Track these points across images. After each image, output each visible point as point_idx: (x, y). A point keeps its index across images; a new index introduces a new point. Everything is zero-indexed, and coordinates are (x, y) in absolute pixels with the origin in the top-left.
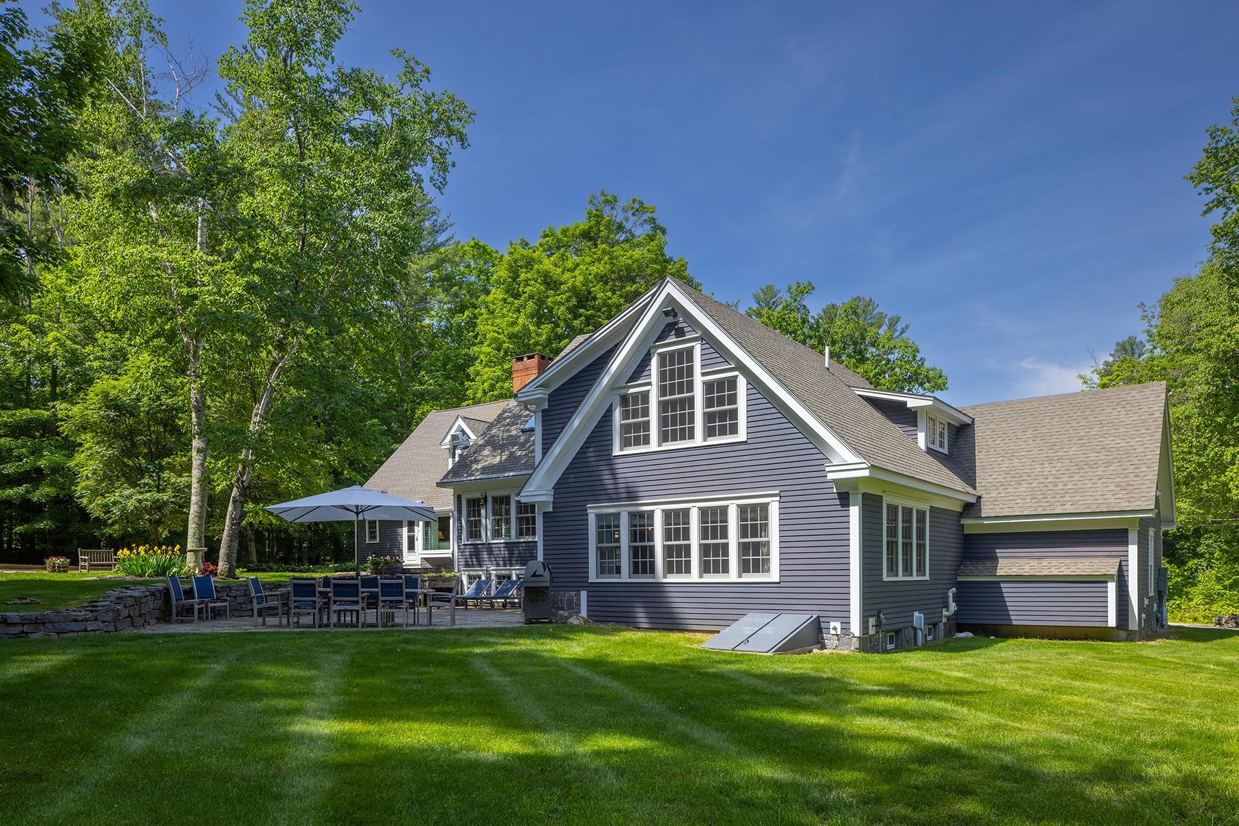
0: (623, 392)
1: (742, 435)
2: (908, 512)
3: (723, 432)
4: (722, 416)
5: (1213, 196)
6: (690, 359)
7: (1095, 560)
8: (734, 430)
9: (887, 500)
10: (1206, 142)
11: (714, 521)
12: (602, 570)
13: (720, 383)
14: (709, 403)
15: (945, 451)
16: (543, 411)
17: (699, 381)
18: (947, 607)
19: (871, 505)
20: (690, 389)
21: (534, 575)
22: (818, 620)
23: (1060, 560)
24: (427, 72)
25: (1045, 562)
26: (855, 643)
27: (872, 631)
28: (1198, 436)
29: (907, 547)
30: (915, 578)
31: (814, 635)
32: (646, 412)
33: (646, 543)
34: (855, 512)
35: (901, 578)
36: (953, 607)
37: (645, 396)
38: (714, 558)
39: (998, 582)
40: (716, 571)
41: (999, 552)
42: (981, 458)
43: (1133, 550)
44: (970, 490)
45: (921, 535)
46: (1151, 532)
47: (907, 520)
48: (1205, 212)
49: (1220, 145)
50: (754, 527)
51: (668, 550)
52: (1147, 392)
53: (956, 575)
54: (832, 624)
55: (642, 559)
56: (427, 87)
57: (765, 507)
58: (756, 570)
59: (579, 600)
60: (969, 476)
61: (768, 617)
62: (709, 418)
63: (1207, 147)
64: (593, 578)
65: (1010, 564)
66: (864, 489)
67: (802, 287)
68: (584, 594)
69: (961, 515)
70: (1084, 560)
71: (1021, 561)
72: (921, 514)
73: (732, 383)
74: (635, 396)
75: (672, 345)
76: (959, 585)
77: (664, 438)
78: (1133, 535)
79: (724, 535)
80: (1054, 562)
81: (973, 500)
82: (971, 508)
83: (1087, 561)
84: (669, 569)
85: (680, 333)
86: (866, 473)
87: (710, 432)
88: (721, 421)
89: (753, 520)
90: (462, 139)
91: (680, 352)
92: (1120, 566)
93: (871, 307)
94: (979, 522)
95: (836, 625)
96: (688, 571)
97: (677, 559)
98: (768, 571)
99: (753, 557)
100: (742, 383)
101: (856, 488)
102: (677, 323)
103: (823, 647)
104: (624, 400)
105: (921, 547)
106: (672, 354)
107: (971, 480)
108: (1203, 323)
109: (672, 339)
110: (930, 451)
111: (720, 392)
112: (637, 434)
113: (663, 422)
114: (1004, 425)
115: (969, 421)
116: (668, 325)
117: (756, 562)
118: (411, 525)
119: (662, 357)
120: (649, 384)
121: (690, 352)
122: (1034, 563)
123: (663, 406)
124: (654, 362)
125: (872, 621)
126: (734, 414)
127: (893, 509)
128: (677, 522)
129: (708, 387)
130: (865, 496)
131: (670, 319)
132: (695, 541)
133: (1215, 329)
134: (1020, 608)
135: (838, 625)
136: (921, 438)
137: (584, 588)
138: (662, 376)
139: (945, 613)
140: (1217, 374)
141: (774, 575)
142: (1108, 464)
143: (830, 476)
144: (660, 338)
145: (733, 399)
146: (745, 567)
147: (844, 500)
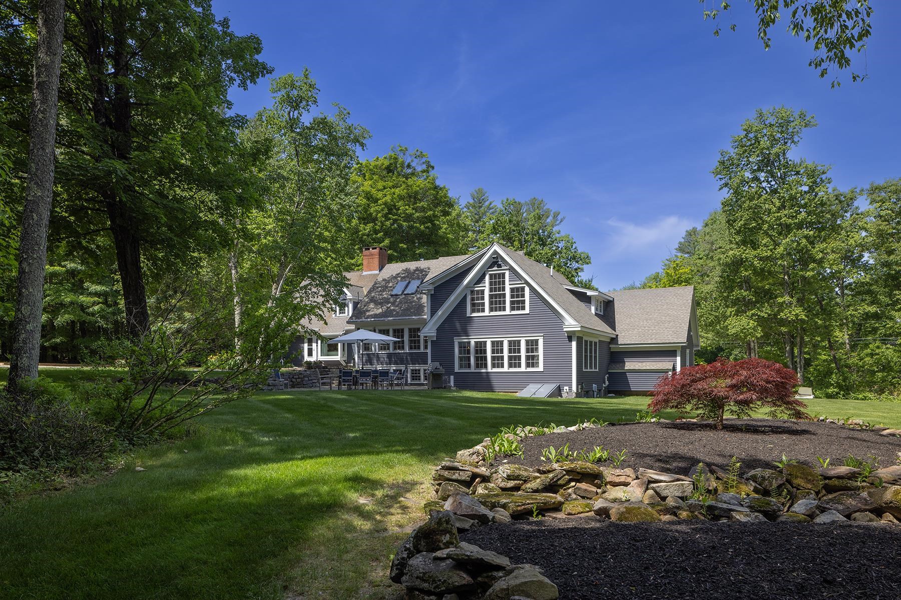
0: (472, 289)
1: (527, 311)
2: (591, 342)
3: (518, 309)
4: (518, 302)
5: (723, 182)
6: (504, 277)
7: (664, 363)
8: (523, 308)
9: (585, 338)
10: (719, 158)
11: (514, 346)
12: (461, 367)
13: (518, 289)
14: (512, 296)
15: (602, 314)
16: (431, 295)
17: (508, 288)
18: (605, 383)
19: (580, 341)
20: (504, 290)
21: (436, 368)
22: (559, 387)
23: (650, 363)
24: (349, 114)
25: (644, 364)
26: (574, 395)
27: (580, 391)
28: (715, 303)
29: (591, 356)
30: (593, 370)
31: (558, 391)
32: (483, 298)
33: (483, 355)
34: (574, 344)
35: (589, 370)
36: (607, 383)
37: (483, 292)
38: (514, 361)
39: (625, 372)
40: (515, 367)
41: (626, 360)
42: (618, 317)
43: (679, 359)
44: (614, 332)
45: (595, 353)
46: (688, 351)
47: (591, 345)
48: (720, 189)
49: (725, 159)
50: (532, 349)
51: (493, 358)
52: (686, 290)
53: (608, 369)
54: (565, 388)
55: (481, 361)
56: (350, 122)
57: (537, 341)
58: (533, 366)
59: (450, 379)
60: (612, 324)
61: (539, 385)
62: (512, 303)
63: (719, 160)
64: (457, 370)
65: (631, 364)
66: (578, 335)
67: (509, 201)
68: (452, 377)
69: (609, 343)
70: (660, 363)
71: (635, 363)
72: (596, 343)
73: (523, 289)
74: (478, 291)
75: (495, 270)
76: (609, 373)
77: (491, 310)
78: (679, 353)
79: (519, 351)
80: (648, 364)
81: (614, 337)
82: (614, 340)
83: (661, 363)
84: (493, 366)
85: (499, 266)
86: (579, 329)
87: (512, 309)
88: (518, 304)
89: (532, 346)
90: (362, 145)
91: (499, 274)
92: (674, 365)
93: (542, 205)
94: (617, 346)
95: (566, 388)
96: (503, 367)
97: (498, 361)
98: (538, 367)
99: (532, 361)
100: (527, 290)
101: (575, 334)
102: (498, 262)
103: (561, 397)
104: (472, 292)
105: (595, 357)
106: (495, 275)
107: (614, 328)
108: (718, 246)
109: (495, 268)
110: (596, 314)
111: (517, 293)
112: (478, 307)
113: (491, 303)
114: (627, 302)
115: (611, 299)
116: (493, 262)
117: (533, 363)
118: (310, 342)
119: (491, 275)
120: (485, 286)
121: (504, 274)
122: (640, 364)
123: (491, 296)
124: (487, 277)
125: (580, 387)
126: (523, 302)
127: (586, 342)
128: (497, 347)
129: (512, 290)
130: (578, 337)
131: (495, 260)
132: (506, 354)
133: (723, 250)
134: (635, 384)
135: (567, 388)
136: (593, 308)
137: (452, 374)
138: (491, 284)
139: (604, 385)
140: (724, 271)
141: (541, 368)
142: (670, 322)
143: (565, 330)
144: (490, 267)
145: (523, 296)
146: (528, 365)
147: (570, 339)
